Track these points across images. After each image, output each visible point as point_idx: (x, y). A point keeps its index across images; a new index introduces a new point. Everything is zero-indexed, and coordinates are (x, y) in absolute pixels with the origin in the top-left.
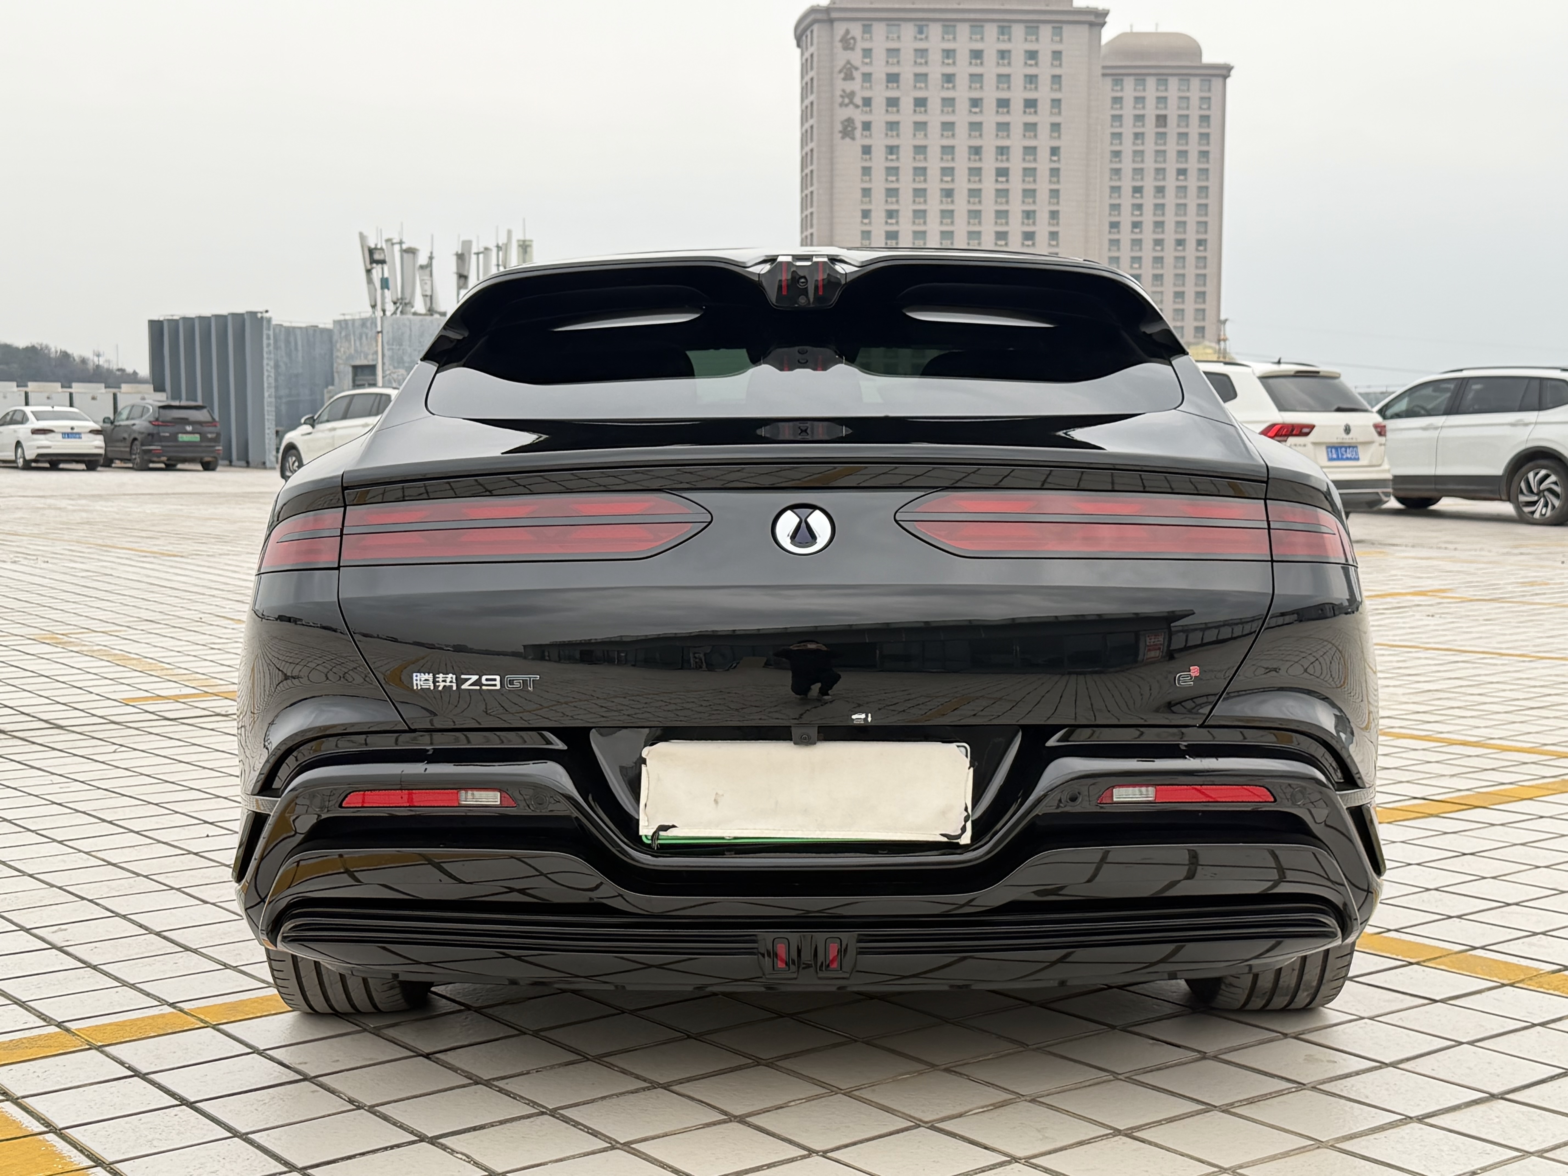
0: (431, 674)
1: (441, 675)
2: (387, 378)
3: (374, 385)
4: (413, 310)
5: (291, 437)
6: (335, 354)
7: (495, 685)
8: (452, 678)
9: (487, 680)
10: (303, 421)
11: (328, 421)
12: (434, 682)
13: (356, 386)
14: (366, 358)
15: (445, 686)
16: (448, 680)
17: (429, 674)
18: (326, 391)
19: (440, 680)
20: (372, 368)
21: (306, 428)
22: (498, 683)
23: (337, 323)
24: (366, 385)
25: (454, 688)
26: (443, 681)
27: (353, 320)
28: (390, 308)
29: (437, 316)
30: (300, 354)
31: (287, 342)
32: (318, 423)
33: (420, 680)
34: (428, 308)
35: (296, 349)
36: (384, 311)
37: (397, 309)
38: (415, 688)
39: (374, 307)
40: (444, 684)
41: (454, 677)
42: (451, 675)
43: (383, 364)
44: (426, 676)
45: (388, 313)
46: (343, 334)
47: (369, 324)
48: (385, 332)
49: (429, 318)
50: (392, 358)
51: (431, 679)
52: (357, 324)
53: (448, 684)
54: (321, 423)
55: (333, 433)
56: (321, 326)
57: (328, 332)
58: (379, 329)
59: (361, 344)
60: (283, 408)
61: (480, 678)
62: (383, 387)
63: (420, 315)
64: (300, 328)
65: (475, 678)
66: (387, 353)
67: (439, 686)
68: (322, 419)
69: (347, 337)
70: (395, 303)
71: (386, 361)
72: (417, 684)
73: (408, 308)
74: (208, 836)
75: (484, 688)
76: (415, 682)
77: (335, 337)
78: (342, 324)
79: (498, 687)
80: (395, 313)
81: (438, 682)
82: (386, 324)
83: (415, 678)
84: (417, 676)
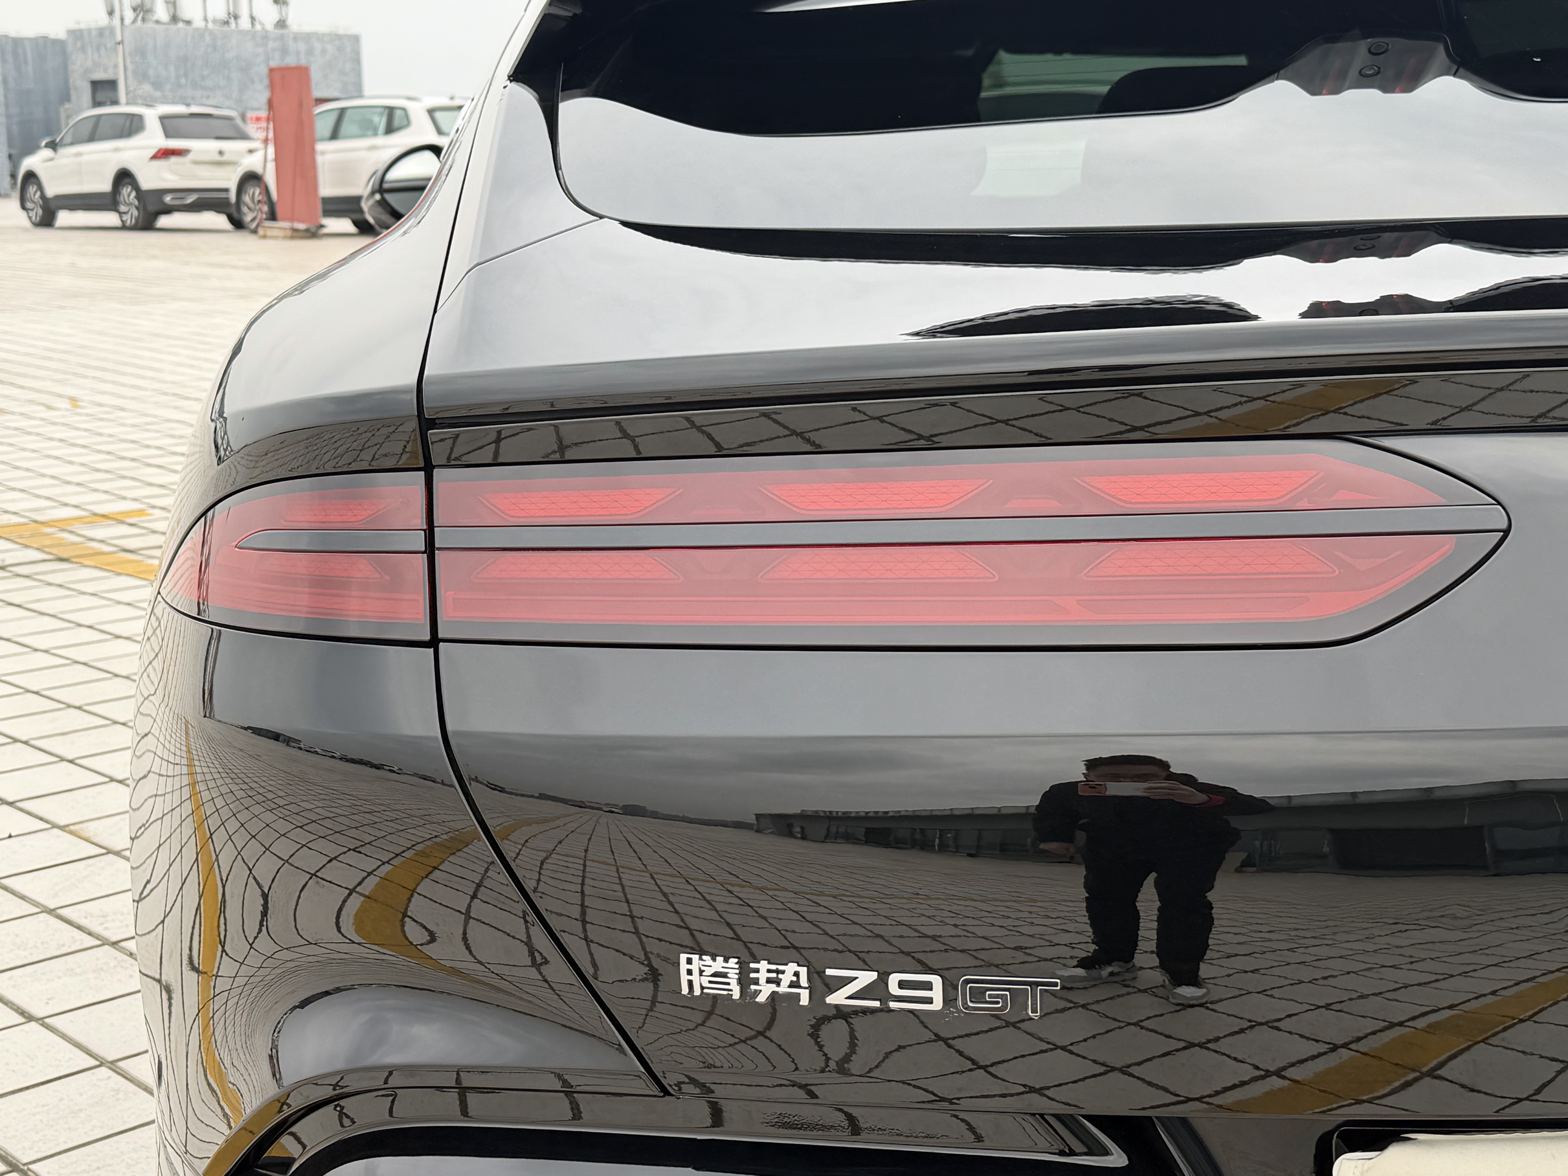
0: (733, 962)
1: (763, 965)
2: (131, 95)
3: (115, 102)
4: (155, 18)
5: (29, 163)
6: (71, 67)
7: (930, 1001)
8: (796, 974)
9: (902, 985)
10: (43, 144)
11: (72, 144)
12: (745, 981)
13: (97, 104)
14: (105, 70)
15: (774, 995)
16: (787, 978)
17: (726, 960)
18: (62, 110)
19: (763, 976)
20: (112, 84)
21: (47, 153)
22: (937, 994)
23: (71, 32)
24: (108, 103)
25: (805, 1000)
26: (769, 981)
27: (89, 30)
28: (129, 15)
29: (181, 25)
30: (30, 68)
31: (15, 54)
32: (61, 146)
33: (701, 972)
34: (172, 14)
35: (26, 61)
36: (122, 20)
37: (138, 16)
38: (685, 990)
39: (111, 13)
40: (773, 987)
41: (803, 971)
42: (792, 967)
43: (126, 79)
44: (719, 964)
45: (127, 21)
46: (79, 44)
47: (107, 33)
48: (126, 42)
49: (173, 27)
50: (135, 73)
51: (733, 975)
52: (94, 33)
53: (783, 989)
54: (66, 145)
55: (79, 159)
56: (52, 36)
57: (59, 44)
58: (119, 38)
59: (100, 56)
60: (15, 129)
61: (883, 978)
62: (128, 104)
63: (164, 24)
64: (30, 39)
65: (866, 978)
66: (130, 66)
67: (757, 993)
68: (65, 142)
69: (83, 49)
70: (135, 10)
71: (129, 74)
72: (690, 983)
73: (149, 16)
74: (10, 836)
75: (893, 1005)
76: (684, 978)
77: (70, 48)
78: (76, 34)
79: (938, 1005)
80: (134, 21)
81: (756, 982)
82: (127, 34)
83: (684, 967)
84: (689, 961)
